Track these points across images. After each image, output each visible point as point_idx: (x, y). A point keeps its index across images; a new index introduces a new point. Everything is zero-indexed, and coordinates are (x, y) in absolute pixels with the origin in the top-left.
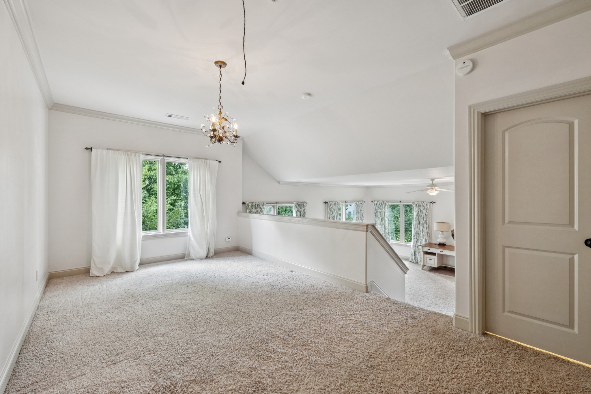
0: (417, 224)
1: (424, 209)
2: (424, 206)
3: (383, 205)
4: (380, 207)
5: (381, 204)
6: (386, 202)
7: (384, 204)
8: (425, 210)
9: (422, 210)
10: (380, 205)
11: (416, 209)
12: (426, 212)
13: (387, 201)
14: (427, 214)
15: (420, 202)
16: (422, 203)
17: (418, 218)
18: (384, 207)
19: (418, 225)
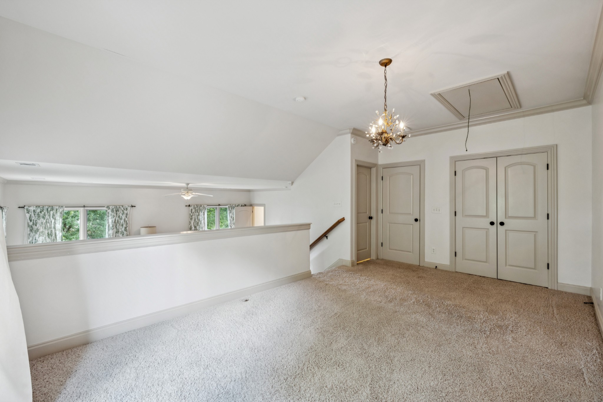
0: (115, 232)
1: (123, 215)
2: (123, 211)
3: (52, 213)
4: (45, 215)
5: (45, 211)
6: (58, 208)
7: (52, 209)
8: (125, 215)
9: (121, 215)
10: (43, 213)
11: (111, 215)
12: (125, 218)
13: (59, 206)
14: (126, 219)
15: (118, 206)
16: (121, 207)
17: (116, 225)
18: (53, 215)
19: (117, 234)
